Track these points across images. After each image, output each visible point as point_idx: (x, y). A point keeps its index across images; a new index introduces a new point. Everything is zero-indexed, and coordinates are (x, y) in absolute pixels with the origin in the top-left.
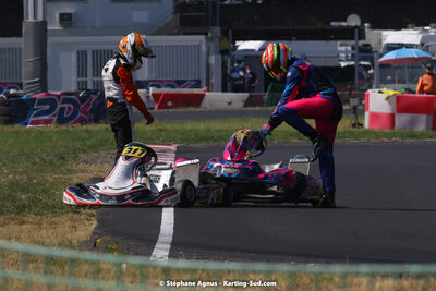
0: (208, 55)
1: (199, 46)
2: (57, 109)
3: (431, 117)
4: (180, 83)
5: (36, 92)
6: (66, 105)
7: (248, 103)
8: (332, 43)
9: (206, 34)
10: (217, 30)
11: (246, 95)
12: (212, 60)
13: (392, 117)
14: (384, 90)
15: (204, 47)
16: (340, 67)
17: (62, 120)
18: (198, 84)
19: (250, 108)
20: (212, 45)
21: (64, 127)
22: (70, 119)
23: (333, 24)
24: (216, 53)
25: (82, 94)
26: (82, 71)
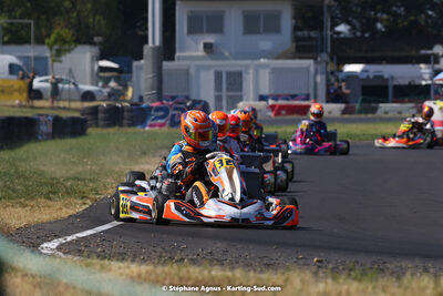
0: (316, 74)
1: (308, 69)
2: (170, 115)
4: (293, 97)
5: (153, 101)
6: (176, 112)
7: (344, 112)
8: (416, 66)
9: (315, 59)
10: (325, 56)
11: (342, 106)
12: (319, 79)
14: (438, 101)
15: (312, 69)
16: (421, 85)
18: (307, 98)
19: (346, 116)
20: (319, 68)
23: (423, 52)
24: (322, 73)
25: (188, 104)
26: (218, 87)
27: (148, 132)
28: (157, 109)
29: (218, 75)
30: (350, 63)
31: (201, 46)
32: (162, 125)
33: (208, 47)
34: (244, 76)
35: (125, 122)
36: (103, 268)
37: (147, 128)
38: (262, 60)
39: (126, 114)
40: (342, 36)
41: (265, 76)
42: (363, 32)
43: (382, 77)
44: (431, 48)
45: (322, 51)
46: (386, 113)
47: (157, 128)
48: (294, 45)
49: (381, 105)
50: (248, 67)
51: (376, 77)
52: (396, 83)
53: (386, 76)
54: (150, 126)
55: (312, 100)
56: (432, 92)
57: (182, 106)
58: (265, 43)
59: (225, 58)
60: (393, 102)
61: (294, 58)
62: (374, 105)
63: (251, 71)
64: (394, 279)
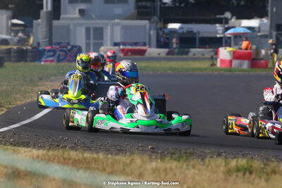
0: (150, 29)
1: (145, 26)
2: (57, 55)
3: (250, 62)
4: (136, 44)
5: (46, 46)
6: (61, 53)
7: (168, 54)
8: (214, 25)
9: (150, 20)
10: (156, 18)
11: (167, 50)
12: (152, 32)
13: (231, 61)
14: (228, 48)
15: (148, 27)
17: (59, 60)
18: (145, 44)
19: (170, 56)
20: (153, 26)
21: (60, 64)
22: (63, 60)
23: (218, 16)
24: (154, 29)
25: (69, 47)
26: (88, 37)
27: (43, 66)
28: (49, 51)
29: (88, 30)
30: (171, 22)
31: (77, 11)
32: (52, 61)
33: (82, 12)
34: (104, 30)
35: (28, 59)
36: (14, 151)
37: (42, 63)
38: (116, 21)
39: (29, 54)
40: (167, 5)
41: (118, 30)
42: (180, 4)
43: (192, 32)
44: (223, 14)
45: (154, 15)
46: (194, 55)
47: (48, 63)
48: (136, 11)
49: (191, 50)
50: (107, 24)
51: (188, 32)
52: (201, 36)
53: (195, 31)
54: (45, 61)
55: (148, 46)
56: (224, 42)
57: (65, 49)
58: (118, 9)
59: (93, 19)
60: (199, 48)
61: (137, 19)
62: (187, 50)
63: (109, 28)
64: (200, 160)
